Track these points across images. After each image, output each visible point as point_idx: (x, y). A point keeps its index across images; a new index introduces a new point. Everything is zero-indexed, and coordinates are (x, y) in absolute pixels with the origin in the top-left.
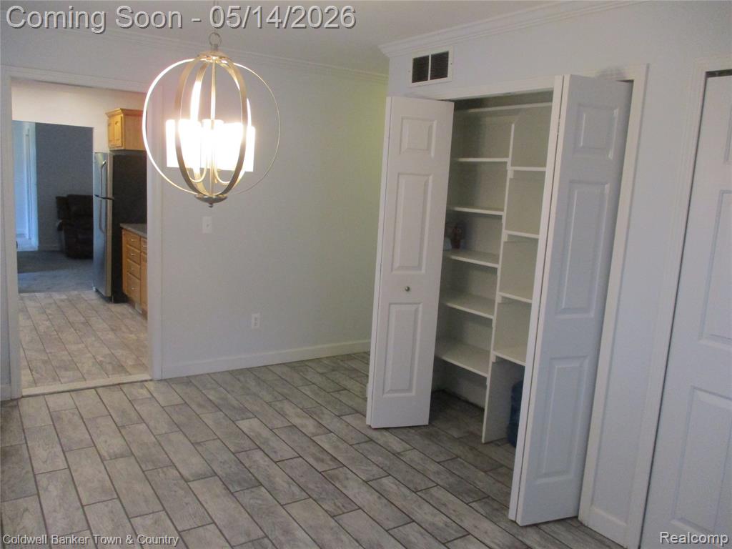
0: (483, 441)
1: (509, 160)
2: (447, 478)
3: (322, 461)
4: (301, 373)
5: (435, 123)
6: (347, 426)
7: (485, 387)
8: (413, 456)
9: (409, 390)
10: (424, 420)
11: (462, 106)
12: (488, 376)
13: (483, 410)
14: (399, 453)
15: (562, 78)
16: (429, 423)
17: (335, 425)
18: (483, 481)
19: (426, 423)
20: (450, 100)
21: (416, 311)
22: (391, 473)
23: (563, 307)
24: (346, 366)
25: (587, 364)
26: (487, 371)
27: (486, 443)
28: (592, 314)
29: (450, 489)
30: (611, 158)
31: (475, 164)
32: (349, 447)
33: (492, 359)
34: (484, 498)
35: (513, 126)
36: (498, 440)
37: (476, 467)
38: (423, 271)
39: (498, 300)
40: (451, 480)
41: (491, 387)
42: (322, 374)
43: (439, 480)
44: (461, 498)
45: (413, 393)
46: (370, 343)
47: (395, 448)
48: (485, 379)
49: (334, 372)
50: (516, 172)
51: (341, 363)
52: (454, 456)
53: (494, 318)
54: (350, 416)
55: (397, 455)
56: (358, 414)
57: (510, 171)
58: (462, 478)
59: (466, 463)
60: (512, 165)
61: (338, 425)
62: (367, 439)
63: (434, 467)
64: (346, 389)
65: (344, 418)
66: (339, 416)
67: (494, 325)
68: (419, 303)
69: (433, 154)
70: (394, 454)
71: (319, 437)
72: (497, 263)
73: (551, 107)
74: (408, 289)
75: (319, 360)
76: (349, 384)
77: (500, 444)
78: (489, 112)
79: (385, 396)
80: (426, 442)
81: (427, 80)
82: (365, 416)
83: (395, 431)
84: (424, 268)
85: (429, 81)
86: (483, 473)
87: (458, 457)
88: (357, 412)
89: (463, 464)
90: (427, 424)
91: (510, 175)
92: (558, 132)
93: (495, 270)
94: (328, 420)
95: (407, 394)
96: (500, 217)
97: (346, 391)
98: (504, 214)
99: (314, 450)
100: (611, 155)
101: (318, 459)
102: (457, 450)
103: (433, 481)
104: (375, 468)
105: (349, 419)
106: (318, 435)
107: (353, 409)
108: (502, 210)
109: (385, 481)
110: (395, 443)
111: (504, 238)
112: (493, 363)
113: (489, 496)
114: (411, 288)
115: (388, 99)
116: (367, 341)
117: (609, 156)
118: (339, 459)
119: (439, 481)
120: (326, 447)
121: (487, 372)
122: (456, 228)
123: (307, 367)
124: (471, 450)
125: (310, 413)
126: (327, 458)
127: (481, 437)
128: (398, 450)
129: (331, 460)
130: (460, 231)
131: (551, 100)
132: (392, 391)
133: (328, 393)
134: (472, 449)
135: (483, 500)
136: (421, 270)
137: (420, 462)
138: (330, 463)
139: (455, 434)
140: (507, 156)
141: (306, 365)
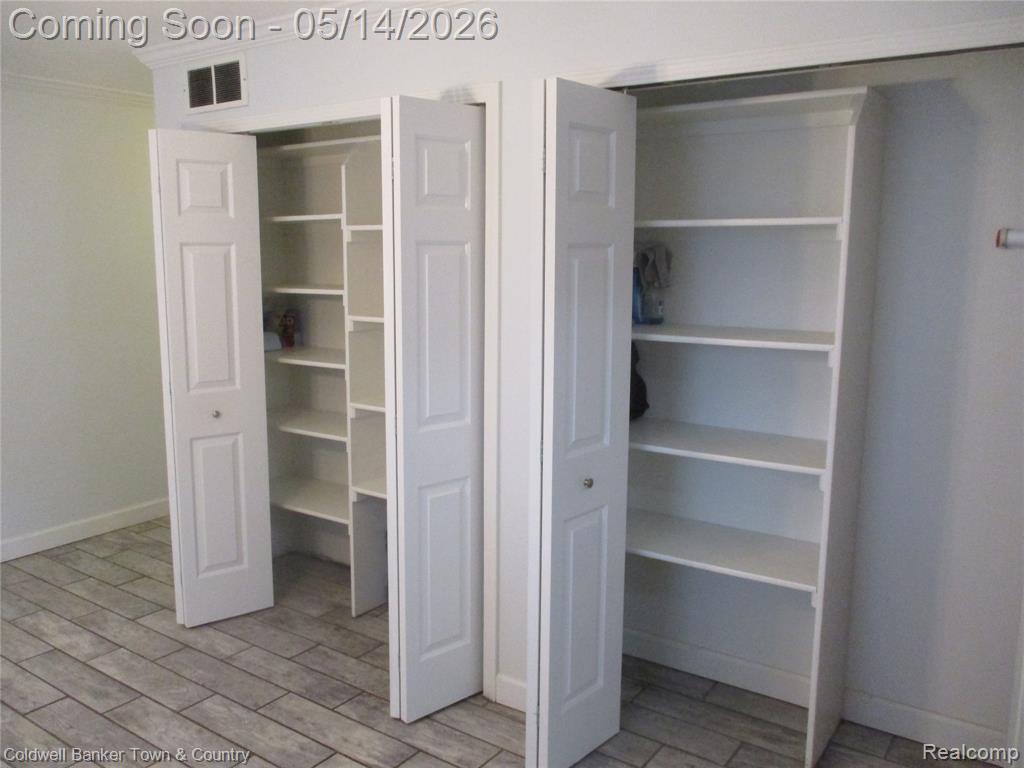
0: (354, 614)
1: (343, 216)
2: (302, 679)
3: (107, 695)
4: (69, 564)
5: (230, 167)
6: (146, 632)
7: (348, 537)
8: (253, 657)
9: (238, 561)
10: (268, 600)
11: (268, 141)
12: (349, 522)
13: (349, 568)
14: (230, 657)
15: (389, 99)
16: (276, 603)
17: (127, 634)
18: (355, 672)
19: (270, 603)
20: (249, 133)
21: (235, 445)
22: (218, 690)
23: (428, 415)
24: (145, 539)
25: (469, 489)
26: (348, 514)
27: (359, 616)
28: (469, 419)
29: (307, 695)
30: (469, 209)
31: (301, 224)
32: (150, 664)
33: (352, 498)
34: (357, 694)
35: (343, 168)
36: (375, 609)
37: (345, 654)
38: (238, 385)
39: (351, 414)
40: (309, 680)
41: (354, 537)
42: (104, 559)
43: (289, 684)
44: (323, 703)
45: (245, 566)
46: (167, 503)
47: (223, 651)
48: (345, 527)
49: (126, 553)
50: (354, 233)
51: (136, 537)
52: (313, 644)
53: (348, 440)
54: (151, 616)
55: (227, 661)
56: (165, 610)
57: (347, 231)
58: (325, 675)
59: (330, 652)
60: (348, 224)
61: (132, 633)
62: (180, 646)
63: (283, 667)
64: (144, 576)
65: (140, 621)
66: (133, 620)
67: (349, 449)
68: (237, 434)
69: (232, 213)
70: (222, 661)
71: (100, 659)
72: (344, 362)
73: (379, 142)
74: (218, 415)
75: (99, 538)
76: (147, 567)
77: (378, 613)
78: (311, 149)
79: (200, 577)
80: (273, 632)
81: (212, 103)
82: (174, 611)
83: (223, 625)
84: (238, 381)
85: (215, 106)
86: (354, 661)
87: (319, 644)
88: (163, 608)
89: (325, 653)
90: (272, 605)
91: (347, 238)
92: (393, 175)
93: (341, 373)
94: (116, 630)
95: (237, 568)
96: (340, 297)
97: (145, 579)
98: (344, 293)
99: (90, 681)
100: (468, 204)
101: (96, 694)
102: (318, 634)
103: (282, 688)
104: (192, 687)
105: (148, 621)
106: (97, 656)
107: (157, 604)
108: (341, 287)
109: (208, 704)
110: (224, 645)
111: (349, 327)
112: (354, 503)
113: (364, 692)
114: (221, 412)
115: (152, 133)
116: (163, 500)
117: (466, 205)
118: (134, 686)
119: (289, 686)
120: (112, 671)
121: (348, 518)
122: (285, 316)
123: (81, 553)
124: (336, 629)
125: (82, 624)
126: (113, 689)
127: (350, 608)
128: (229, 653)
129: (120, 691)
130: (292, 321)
131: (378, 132)
132: (210, 568)
133: (115, 586)
134: (338, 628)
135: (357, 698)
136: (234, 384)
137: (262, 663)
138: (119, 695)
139: (314, 612)
140: (341, 212)
141: (78, 549)
